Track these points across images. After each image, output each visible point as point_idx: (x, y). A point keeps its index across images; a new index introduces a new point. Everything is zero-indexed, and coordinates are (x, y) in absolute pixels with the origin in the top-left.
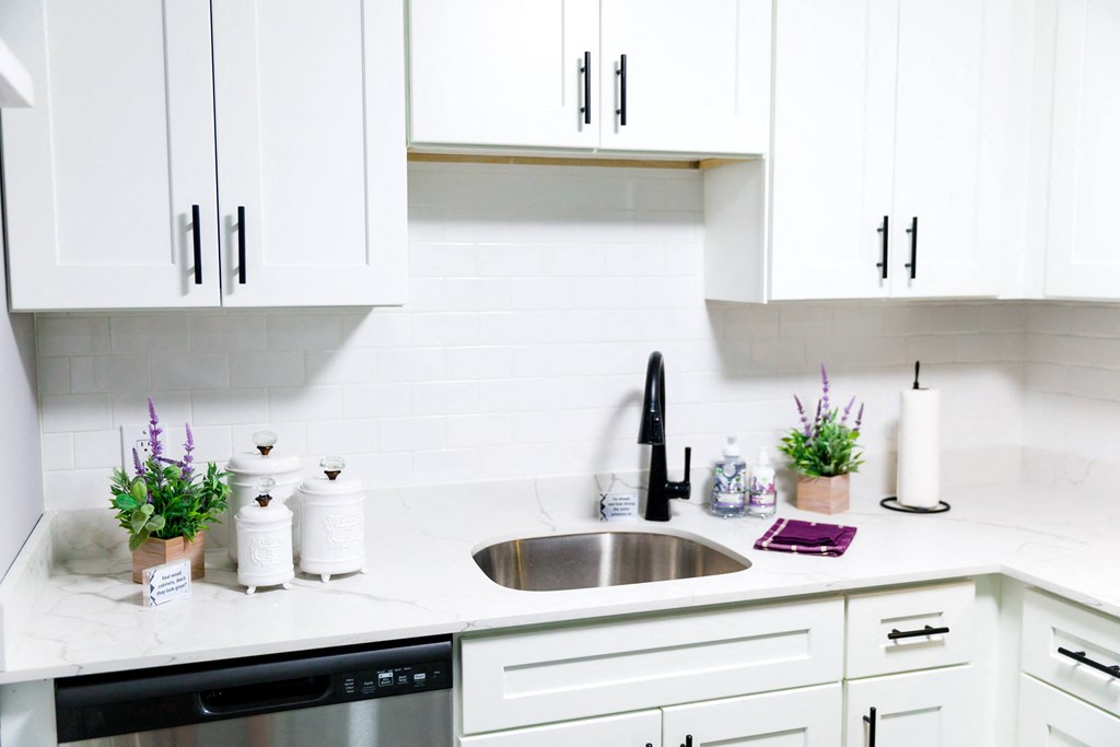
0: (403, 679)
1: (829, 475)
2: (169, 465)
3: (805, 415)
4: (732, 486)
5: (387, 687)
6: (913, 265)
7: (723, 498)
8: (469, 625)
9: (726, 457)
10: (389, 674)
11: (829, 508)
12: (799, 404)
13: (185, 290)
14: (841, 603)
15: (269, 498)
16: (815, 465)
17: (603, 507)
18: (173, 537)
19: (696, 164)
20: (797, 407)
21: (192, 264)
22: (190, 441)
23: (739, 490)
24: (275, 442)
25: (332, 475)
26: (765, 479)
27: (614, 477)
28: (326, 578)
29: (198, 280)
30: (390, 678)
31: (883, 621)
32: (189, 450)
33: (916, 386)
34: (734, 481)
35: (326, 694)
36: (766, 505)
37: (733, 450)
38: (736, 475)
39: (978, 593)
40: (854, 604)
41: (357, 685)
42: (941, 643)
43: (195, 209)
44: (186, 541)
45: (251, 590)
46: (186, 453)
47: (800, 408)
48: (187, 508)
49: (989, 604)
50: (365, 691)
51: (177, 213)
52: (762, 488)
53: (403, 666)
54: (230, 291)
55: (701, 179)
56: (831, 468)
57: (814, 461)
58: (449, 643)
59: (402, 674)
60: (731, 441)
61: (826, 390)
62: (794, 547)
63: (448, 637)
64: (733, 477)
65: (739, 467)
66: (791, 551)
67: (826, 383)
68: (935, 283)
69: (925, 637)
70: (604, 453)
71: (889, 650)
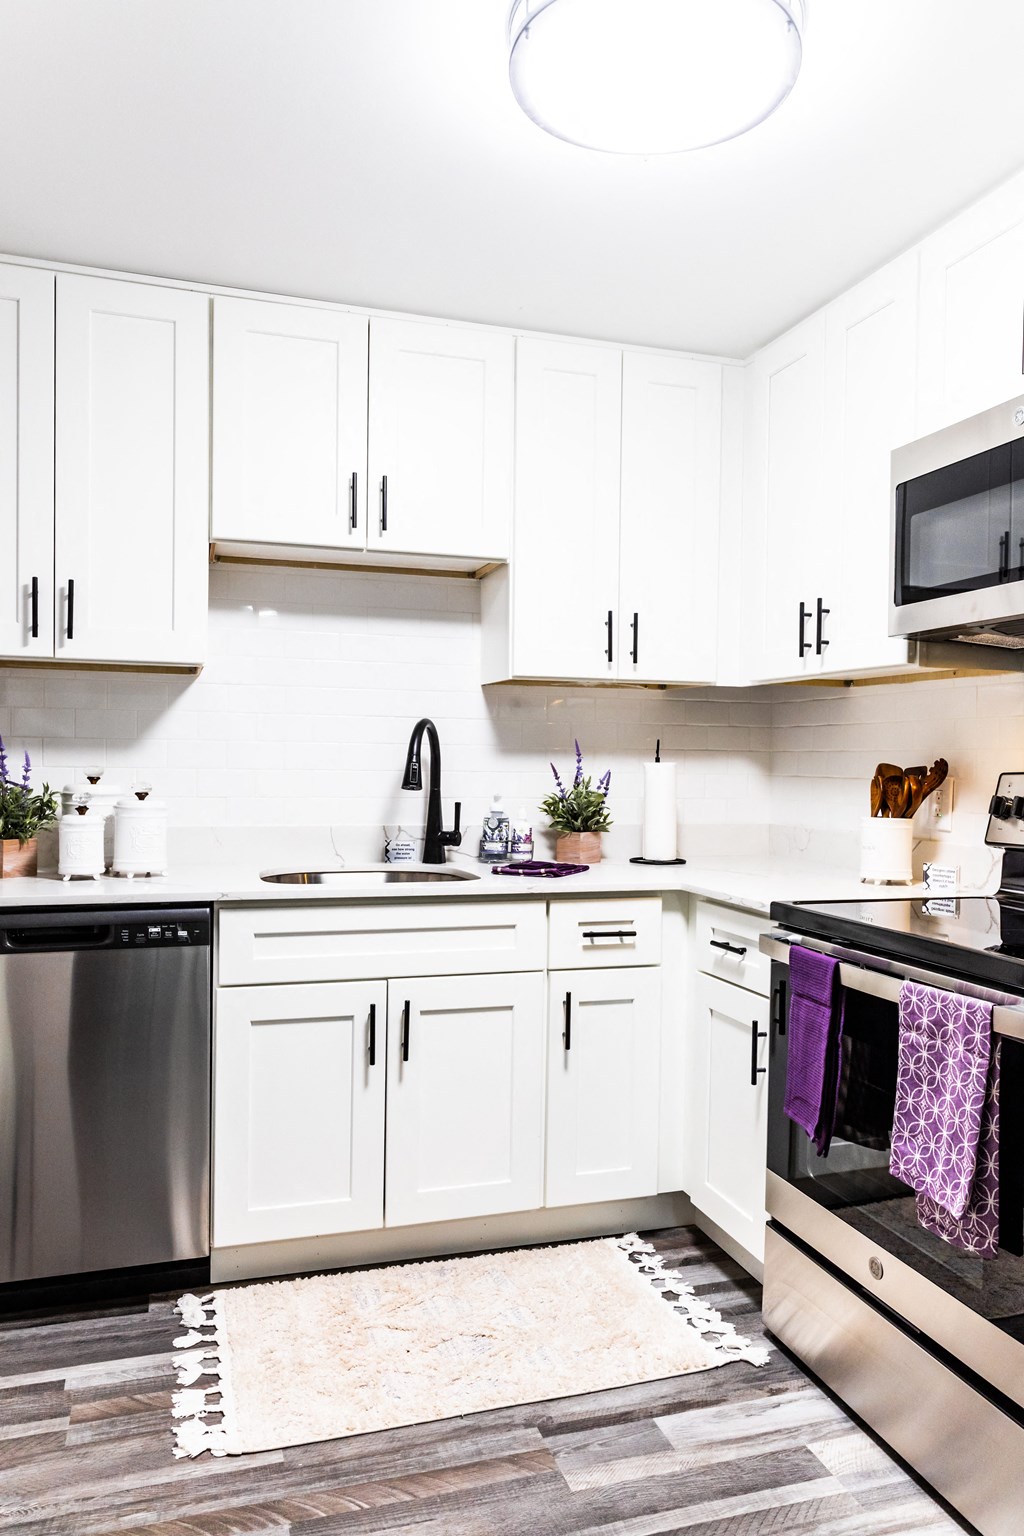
0: (168, 934)
1: (579, 831)
2: (12, 786)
3: (560, 780)
4: (495, 836)
5: (155, 940)
6: (635, 653)
7: (489, 846)
8: (223, 895)
9: (492, 812)
10: (158, 929)
11: (578, 858)
12: (554, 770)
13: (25, 643)
14: (543, 906)
15: (86, 808)
16: (568, 822)
17: (387, 851)
18: (12, 838)
19: (471, 575)
20: (553, 774)
21: (31, 624)
22: (28, 764)
23: (501, 839)
24: (102, 774)
25: (141, 796)
26: (521, 831)
27: (400, 829)
28: (130, 876)
29: (35, 634)
30: (158, 933)
31: (580, 924)
32: (27, 771)
33: (658, 760)
34: (497, 832)
35: (107, 942)
36: (524, 852)
37: (497, 807)
38: (498, 826)
39: (666, 908)
40: (554, 906)
41: (132, 936)
42: (632, 946)
43: (35, 580)
44: (22, 843)
45: (67, 878)
46: (24, 773)
47: (556, 774)
48: (22, 816)
49: (676, 919)
50: (137, 941)
51: (21, 584)
52: (520, 838)
53: (168, 924)
54: (62, 645)
55: (478, 588)
56: (578, 823)
57: (567, 819)
58: (208, 910)
59: (168, 929)
60: (496, 799)
61: (579, 761)
62: (521, 871)
63: (210, 904)
64: (496, 828)
65: (501, 821)
66: (518, 874)
67: (579, 755)
68: (654, 668)
69: (618, 938)
70: (392, 810)
71: (586, 948)
